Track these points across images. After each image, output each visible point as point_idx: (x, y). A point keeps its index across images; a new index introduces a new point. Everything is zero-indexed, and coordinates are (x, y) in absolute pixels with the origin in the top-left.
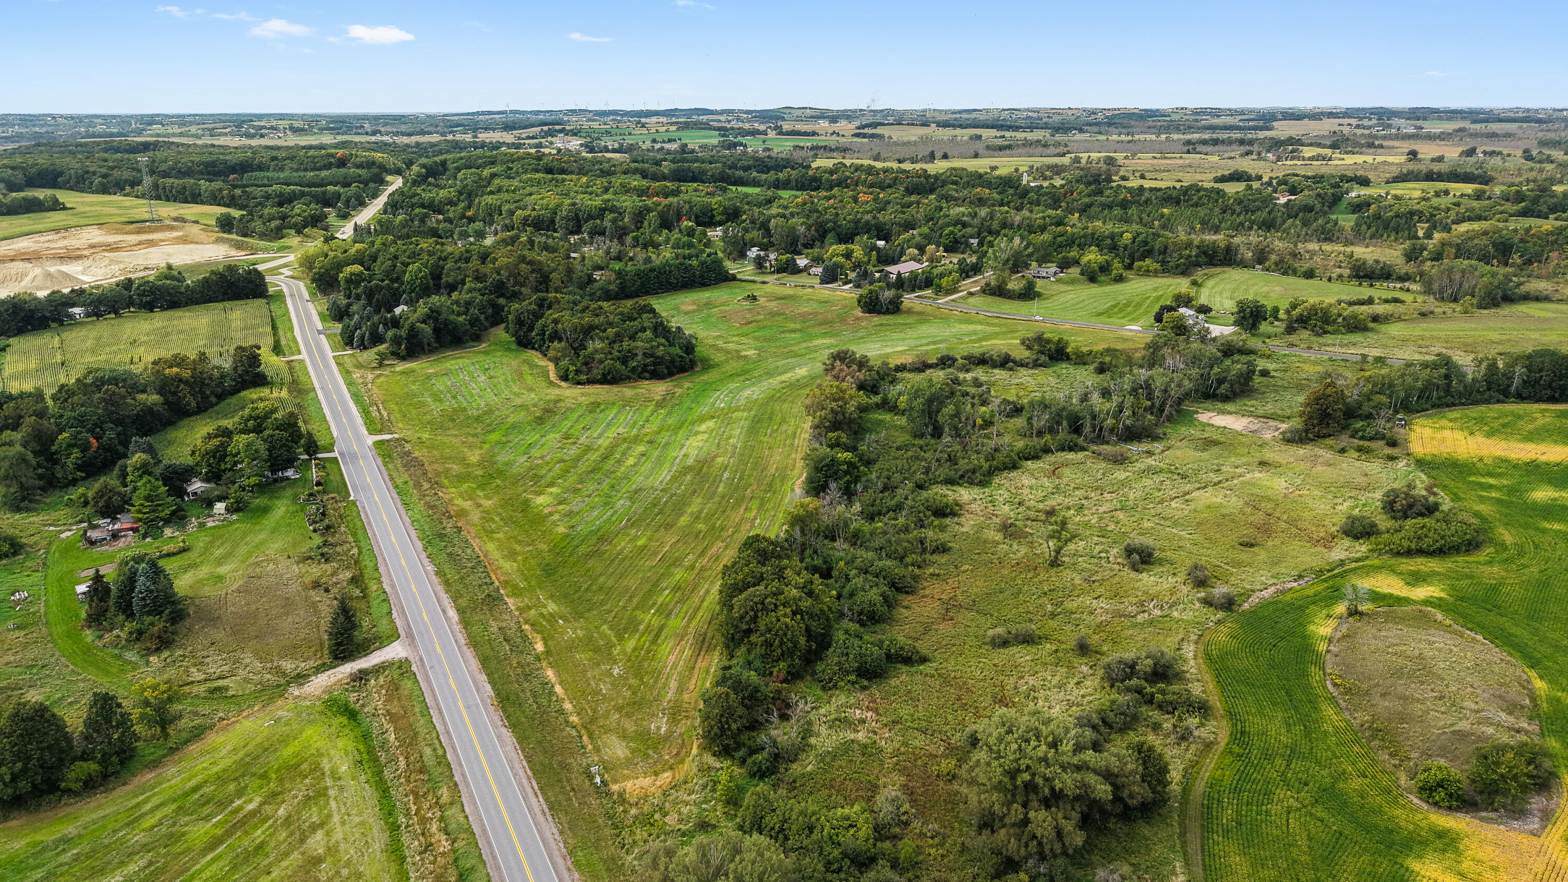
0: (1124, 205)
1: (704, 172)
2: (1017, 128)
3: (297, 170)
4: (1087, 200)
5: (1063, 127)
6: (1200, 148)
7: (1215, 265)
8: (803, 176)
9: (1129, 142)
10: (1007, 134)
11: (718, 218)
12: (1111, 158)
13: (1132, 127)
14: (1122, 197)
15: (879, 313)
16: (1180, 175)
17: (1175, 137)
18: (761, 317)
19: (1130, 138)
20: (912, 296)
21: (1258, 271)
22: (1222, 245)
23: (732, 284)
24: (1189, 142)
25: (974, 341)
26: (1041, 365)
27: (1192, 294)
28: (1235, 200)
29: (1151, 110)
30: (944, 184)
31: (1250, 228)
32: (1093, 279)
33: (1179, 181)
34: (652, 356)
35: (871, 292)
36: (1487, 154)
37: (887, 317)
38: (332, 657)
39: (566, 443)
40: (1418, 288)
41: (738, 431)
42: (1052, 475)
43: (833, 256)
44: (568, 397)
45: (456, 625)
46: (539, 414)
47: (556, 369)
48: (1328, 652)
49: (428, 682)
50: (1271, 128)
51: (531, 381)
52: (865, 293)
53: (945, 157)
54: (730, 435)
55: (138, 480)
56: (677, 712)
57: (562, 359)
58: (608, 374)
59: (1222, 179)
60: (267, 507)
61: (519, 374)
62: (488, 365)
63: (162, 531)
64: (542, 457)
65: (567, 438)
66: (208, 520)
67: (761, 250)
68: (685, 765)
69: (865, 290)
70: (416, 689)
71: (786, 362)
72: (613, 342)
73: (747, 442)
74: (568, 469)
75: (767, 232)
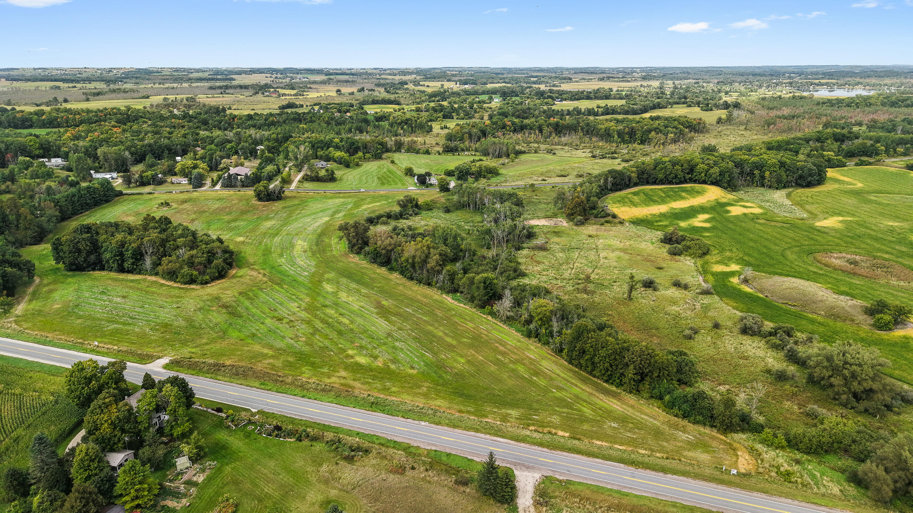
15: (273, 200)
35: (265, 187)
36: (369, 90)
37: (281, 202)
38: (502, 503)
39: (288, 323)
40: (478, 154)
41: (353, 285)
42: (539, 263)
43: (184, 170)
44: (218, 294)
45: (519, 444)
46: (224, 311)
47: (164, 278)
48: (766, 296)
49: (586, 479)
50: (234, 80)
51: (160, 291)
52: (262, 188)
53: (66, 101)
54: (354, 289)
55: (97, 471)
56: (676, 427)
57: (181, 268)
58: (222, 271)
59: (283, 108)
60: (217, 444)
61: (138, 289)
62: (95, 290)
63: (163, 506)
64: (297, 336)
65: (280, 320)
66: (186, 477)
67: (97, 172)
68: (736, 445)
69: (260, 186)
70: (588, 486)
71: (277, 239)
72: (192, 248)
73: (372, 289)
74: (326, 337)
75: (96, 158)
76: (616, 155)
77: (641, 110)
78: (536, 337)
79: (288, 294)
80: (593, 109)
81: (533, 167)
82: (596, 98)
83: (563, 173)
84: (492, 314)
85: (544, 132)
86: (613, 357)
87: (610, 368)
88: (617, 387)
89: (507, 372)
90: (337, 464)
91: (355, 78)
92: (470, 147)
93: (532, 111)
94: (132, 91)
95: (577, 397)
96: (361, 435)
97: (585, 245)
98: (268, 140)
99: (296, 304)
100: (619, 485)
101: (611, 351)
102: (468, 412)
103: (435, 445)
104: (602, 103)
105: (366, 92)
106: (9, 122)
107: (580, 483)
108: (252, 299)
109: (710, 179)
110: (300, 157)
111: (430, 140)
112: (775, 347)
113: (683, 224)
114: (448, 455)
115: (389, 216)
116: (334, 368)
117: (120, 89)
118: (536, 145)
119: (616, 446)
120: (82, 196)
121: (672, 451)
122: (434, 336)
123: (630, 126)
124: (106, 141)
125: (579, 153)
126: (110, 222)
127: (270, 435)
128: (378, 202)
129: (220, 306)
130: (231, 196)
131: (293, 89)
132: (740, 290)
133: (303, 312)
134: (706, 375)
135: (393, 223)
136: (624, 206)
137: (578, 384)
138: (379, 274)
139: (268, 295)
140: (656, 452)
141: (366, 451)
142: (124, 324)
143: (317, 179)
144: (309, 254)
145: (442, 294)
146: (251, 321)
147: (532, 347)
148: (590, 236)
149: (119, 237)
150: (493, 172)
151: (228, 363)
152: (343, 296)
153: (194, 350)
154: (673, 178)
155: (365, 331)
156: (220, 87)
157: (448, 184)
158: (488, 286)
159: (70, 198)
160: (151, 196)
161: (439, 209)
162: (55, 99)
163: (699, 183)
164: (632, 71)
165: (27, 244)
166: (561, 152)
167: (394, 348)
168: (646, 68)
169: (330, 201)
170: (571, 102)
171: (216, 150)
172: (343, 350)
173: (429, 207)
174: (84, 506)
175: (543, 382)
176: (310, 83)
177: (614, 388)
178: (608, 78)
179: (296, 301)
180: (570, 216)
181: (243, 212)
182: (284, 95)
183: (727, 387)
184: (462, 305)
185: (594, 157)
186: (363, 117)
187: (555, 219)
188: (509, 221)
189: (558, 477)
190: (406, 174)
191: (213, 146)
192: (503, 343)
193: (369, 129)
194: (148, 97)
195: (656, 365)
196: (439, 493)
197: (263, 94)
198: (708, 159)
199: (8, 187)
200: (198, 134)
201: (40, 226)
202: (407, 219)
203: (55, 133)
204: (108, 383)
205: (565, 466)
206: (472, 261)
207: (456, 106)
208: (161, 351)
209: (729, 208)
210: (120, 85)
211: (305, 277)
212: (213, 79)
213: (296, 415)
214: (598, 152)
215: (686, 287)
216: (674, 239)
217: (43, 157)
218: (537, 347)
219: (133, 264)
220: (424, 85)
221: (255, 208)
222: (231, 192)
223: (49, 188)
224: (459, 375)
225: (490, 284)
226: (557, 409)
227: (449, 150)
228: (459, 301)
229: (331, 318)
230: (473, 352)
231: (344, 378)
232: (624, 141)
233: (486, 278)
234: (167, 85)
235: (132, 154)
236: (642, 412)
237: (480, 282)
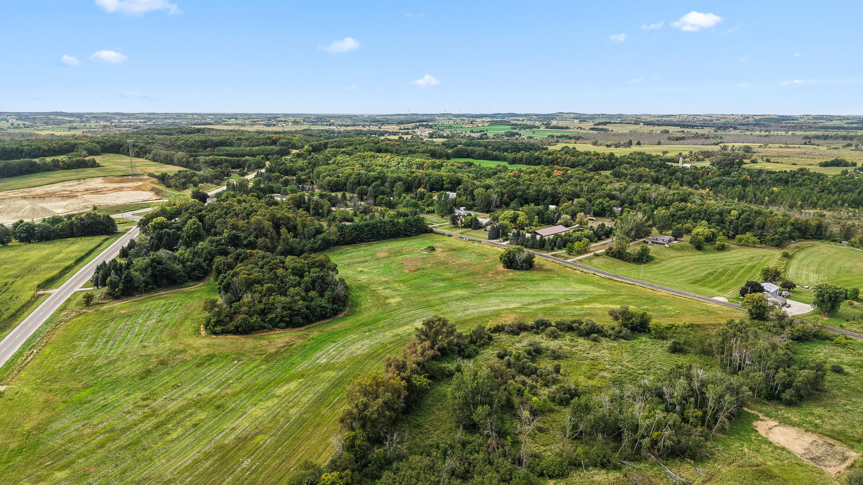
0: (745, 183)
2: (693, 127)
3: (248, 146)
4: (717, 179)
5: (725, 127)
6: (813, 141)
7: (807, 239)
8: (530, 156)
9: (766, 136)
10: (686, 130)
11: (446, 186)
12: (748, 147)
13: (771, 126)
14: (743, 177)
15: (515, 269)
16: (795, 160)
17: (798, 133)
18: (429, 265)
19: (767, 133)
20: (549, 254)
21: (844, 246)
22: (814, 223)
23: (427, 235)
24: (807, 137)
25: (579, 303)
26: (622, 337)
27: (781, 269)
28: (832, 182)
29: (785, 116)
30: (621, 163)
31: (842, 205)
32: (699, 247)
33: (795, 164)
34: (290, 309)
35: (509, 253)
37: (520, 273)
43: (505, 218)
67: (468, 209)
75: (473, 197)
187: (839, 448)
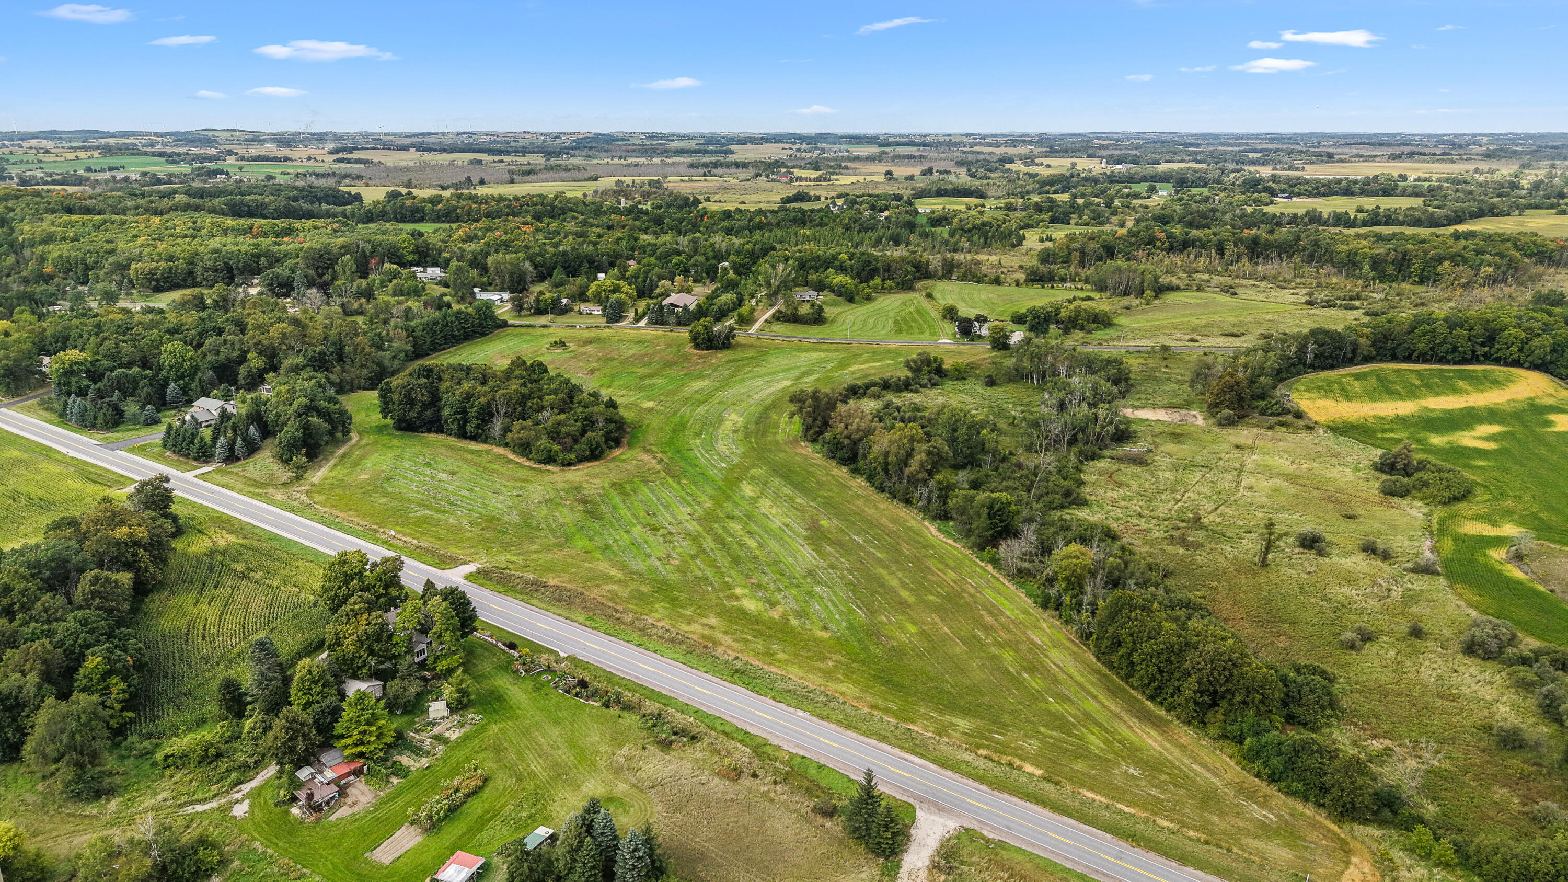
1: (263, 206)
10: (506, 159)
11: (409, 258)
15: (717, 348)
17: (668, 160)
25: (839, 368)
32: (852, 299)
33: (743, 203)
35: (706, 327)
36: (941, 173)
37: (727, 352)
38: (878, 855)
39: (664, 536)
40: (1089, 287)
41: (787, 490)
42: (1120, 485)
43: (600, 293)
44: (580, 482)
45: (942, 771)
46: (580, 507)
47: (515, 452)
48: (1552, 591)
49: (1033, 845)
50: (732, 152)
51: (505, 470)
52: (700, 329)
53: (482, 182)
54: (786, 495)
55: (319, 698)
56: (1251, 795)
57: (538, 438)
58: (596, 448)
59: (789, 200)
60: (492, 692)
61: (475, 464)
62: (420, 459)
63: (395, 763)
64: (669, 556)
65: (654, 529)
66: (436, 730)
67: (484, 290)
68: (1353, 844)
69: (699, 326)
70: (1031, 857)
71: (702, 410)
72: (562, 411)
73: (814, 500)
74: (713, 564)
75: (485, 270)
76: (1357, 303)
77: (1447, 217)
78: (1057, 609)
79: (683, 493)
80: (1347, 213)
81: (1183, 316)
82: (1364, 193)
83: (1235, 331)
84: (995, 562)
85: (1227, 253)
86: (1164, 657)
87: (1158, 676)
88: (1168, 710)
89: (981, 658)
90: (644, 748)
91: (926, 152)
92: (1077, 274)
93: (1218, 215)
94: (577, 168)
95: (1087, 715)
96: (700, 714)
97: (1221, 462)
98: (738, 252)
99: (689, 510)
100: (1087, 867)
101: (1162, 647)
102: (887, 711)
103: (806, 749)
104: (1369, 203)
105: (935, 175)
106: (395, 212)
107: (1019, 850)
108: (627, 495)
109: (1530, 359)
110: (775, 282)
111: (1011, 260)
112: (1525, 686)
113: (1436, 440)
114: (821, 767)
115: (886, 385)
116: (702, 610)
117: (559, 166)
118: (1205, 277)
119: (1119, 806)
120: (447, 325)
121: (1224, 833)
122: (882, 585)
123: (1399, 249)
124: (506, 245)
125: (1286, 295)
126: (460, 365)
127: (568, 692)
128: (880, 361)
129: (576, 500)
130: (658, 337)
131: (817, 169)
132: (1499, 574)
133: (694, 523)
134: (1353, 717)
135: (890, 397)
136: (1326, 397)
137: (1101, 697)
138: (833, 477)
139: (652, 491)
140: (1188, 828)
141: (694, 738)
142: (438, 511)
143: (792, 318)
144: (740, 435)
145: (923, 519)
146: (612, 526)
147: (1045, 625)
148: (1237, 447)
149: (466, 386)
150: (1102, 321)
151: (552, 582)
152: (765, 505)
153: (514, 558)
154: (1447, 352)
155: (776, 563)
156: (705, 165)
157: (1007, 337)
158: (995, 514)
159: (430, 327)
160: (545, 331)
161: (977, 377)
162: (469, 179)
163: (1506, 364)
164: (1474, 140)
165: (359, 388)
166: (1250, 292)
167: (810, 594)
168: (1507, 134)
169: (804, 354)
170: (1310, 200)
171: (655, 266)
172: (729, 587)
173: (960, 374)
174: (290, 739)
175: (1035, 683)
176: (849, 159)
177: (1162, 712)
178: (1411, 155)
179: (689, 504)
180: (1213, 408)
181: (669, 364)
182: (800, 179)
183: (1387, 743)
184: (950, 541)
185: (1310, 303)
186: (908, 217)
187: (1184, 412)
188: (1085, 406)
189: (986, 833)
190: (944, 317)
191: (652, 259)
192: (994, 611)
193: (913, 238)
194: (596, 179)
195: (1242, 681)
196: (779, 819)
197: (768, 176)
198: (1532, 318)
199: (361, 305)
200: (636, 239)
201: (379, 364)
202: (916, 391)
203: (444, 230)
204: (374, 586)
205: (1006, 818)
206: (996, 469)
207: (1080, 201)
208: (471, 554)
209: (1552, 417)
210: (565, 160)
211: (720, 470)
212: (699, 152)
213: (618, 670)
214: (1321, 296)
215: (1386, 556)
216: (1400, 466)
217: (418, 265)
218: (1052, 626)
219: (478, 427)
220: (1042, 164)
221: (686, 358)
222: (660, 333)
223: (408, 310)
224: (898, 652)
225: (999, 510)
226: (1042, 730)
227: (1036, 278)
228: (948, 534)
229: (732, 536)
230: (937, 619)
231: (712, 627)
232: (1383, 277)
233: (994, 499)
234: (630, 161)
235: (536, 266)
236: (1195, 759)
237: (983, 506)
